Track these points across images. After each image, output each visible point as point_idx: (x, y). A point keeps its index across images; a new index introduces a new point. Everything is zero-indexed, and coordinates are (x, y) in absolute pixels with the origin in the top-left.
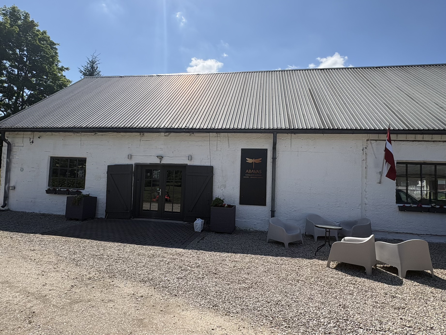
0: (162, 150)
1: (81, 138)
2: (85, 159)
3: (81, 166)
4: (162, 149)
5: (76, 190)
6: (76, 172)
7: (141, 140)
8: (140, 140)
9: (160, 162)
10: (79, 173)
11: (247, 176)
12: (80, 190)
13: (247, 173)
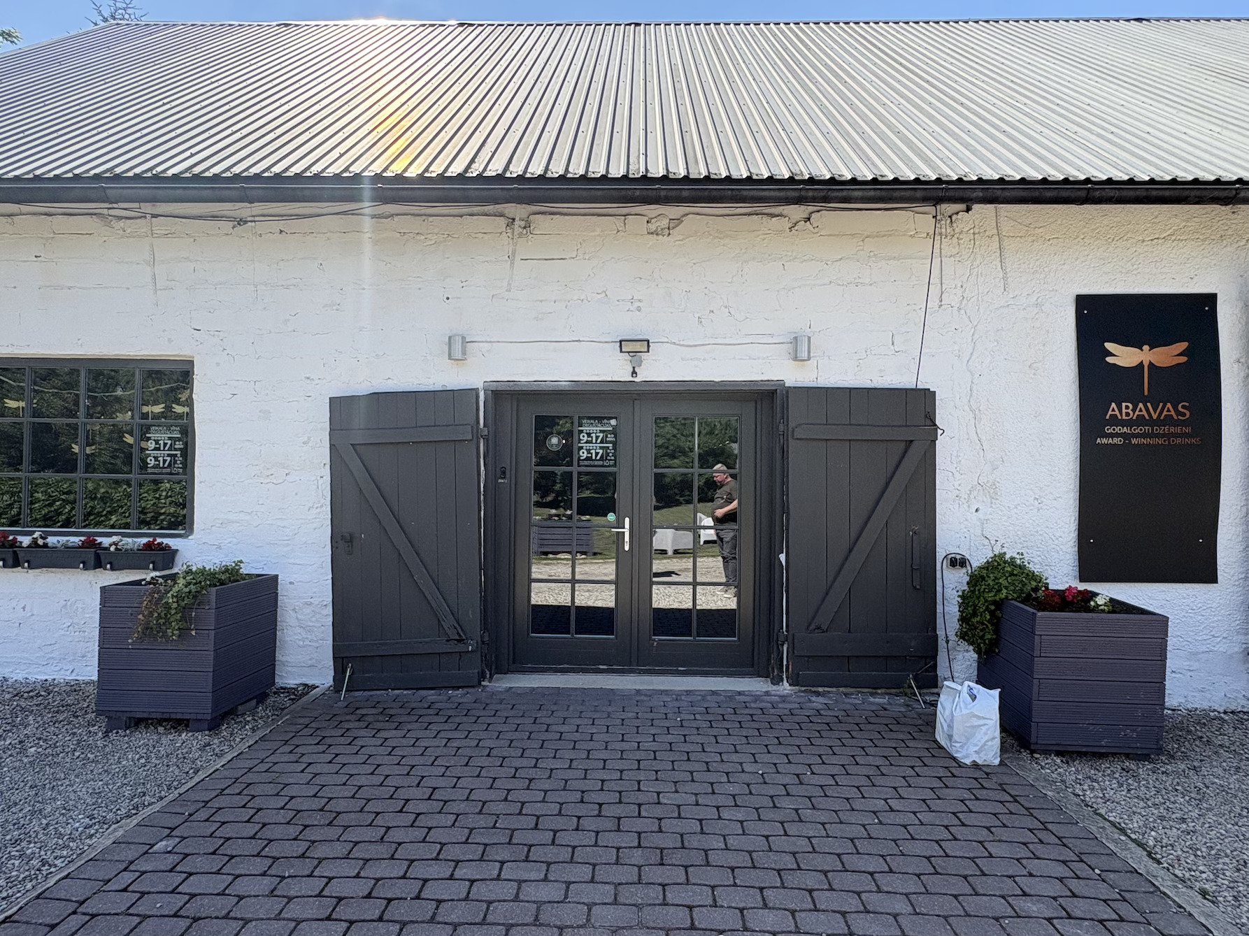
0: (639, 309)
1: (152, 246)
2: (185, 367)
3: (158, 409)
4: (638, 304)
5: (145, 540)
6: (129, 439)
7: (518, 258)
8: (512, 257)
9: (634, 373)
10: (152, 445)
11: (1112, 436)
12: (166, 541)
13: (1115, 421)
